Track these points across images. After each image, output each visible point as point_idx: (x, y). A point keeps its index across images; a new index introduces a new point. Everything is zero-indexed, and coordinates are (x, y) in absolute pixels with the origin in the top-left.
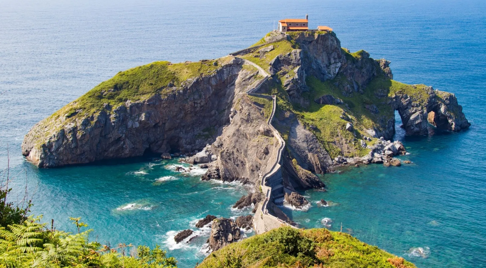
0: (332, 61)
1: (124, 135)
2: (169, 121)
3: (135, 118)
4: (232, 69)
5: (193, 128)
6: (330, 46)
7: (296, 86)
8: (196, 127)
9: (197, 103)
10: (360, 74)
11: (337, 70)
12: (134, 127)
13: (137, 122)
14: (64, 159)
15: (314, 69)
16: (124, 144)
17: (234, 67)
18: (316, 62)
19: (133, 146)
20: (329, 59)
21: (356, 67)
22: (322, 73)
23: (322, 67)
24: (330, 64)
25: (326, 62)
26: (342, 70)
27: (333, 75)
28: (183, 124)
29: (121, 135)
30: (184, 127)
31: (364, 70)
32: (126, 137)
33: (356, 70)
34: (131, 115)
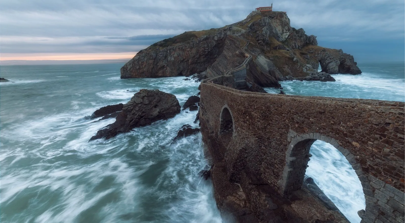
0: (285, 31)
1: (166, 64)
2: (191, 59)
3: (172, 55)
4: (227, 32)
5: (205, 64)
6: (284, 22)
7: (263, 38)
8: (206, 63)
9: (206, 49)
10: (300, 40)
11: (287, 36)
12: (171, 60)
13: (173, 58)
14: (134, 75)
15: (274, 33)
16: (166, 69)
17: (228, 31)
18: (275, 29)
19: (172, 71)
20: (283, 31)
21: (298, 36)
22: (278, 37)
23: (278, 33)
24: (283, 33)
25: (281, 31)
26: (289, 37)
27: (284, 39)
28: (199, 61)
29: (164, 64)
30: (199, 63)
31: (302, 38)
32: (167, 65)
33: (298, 38)
34: (170, 54)
